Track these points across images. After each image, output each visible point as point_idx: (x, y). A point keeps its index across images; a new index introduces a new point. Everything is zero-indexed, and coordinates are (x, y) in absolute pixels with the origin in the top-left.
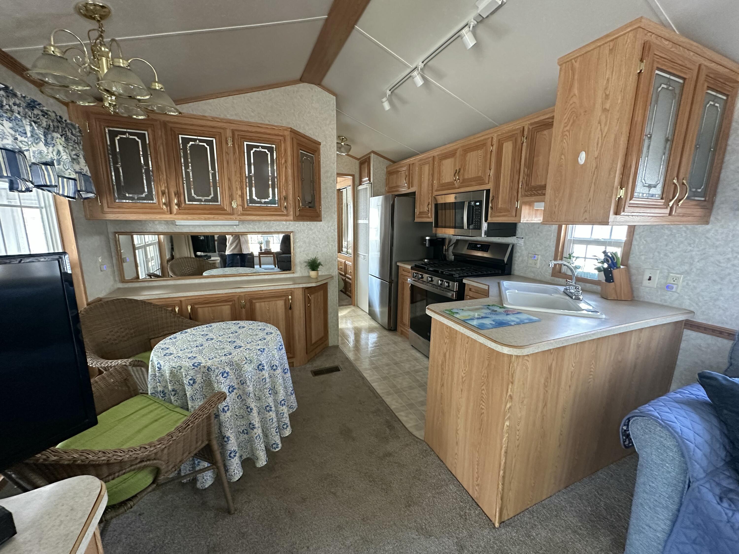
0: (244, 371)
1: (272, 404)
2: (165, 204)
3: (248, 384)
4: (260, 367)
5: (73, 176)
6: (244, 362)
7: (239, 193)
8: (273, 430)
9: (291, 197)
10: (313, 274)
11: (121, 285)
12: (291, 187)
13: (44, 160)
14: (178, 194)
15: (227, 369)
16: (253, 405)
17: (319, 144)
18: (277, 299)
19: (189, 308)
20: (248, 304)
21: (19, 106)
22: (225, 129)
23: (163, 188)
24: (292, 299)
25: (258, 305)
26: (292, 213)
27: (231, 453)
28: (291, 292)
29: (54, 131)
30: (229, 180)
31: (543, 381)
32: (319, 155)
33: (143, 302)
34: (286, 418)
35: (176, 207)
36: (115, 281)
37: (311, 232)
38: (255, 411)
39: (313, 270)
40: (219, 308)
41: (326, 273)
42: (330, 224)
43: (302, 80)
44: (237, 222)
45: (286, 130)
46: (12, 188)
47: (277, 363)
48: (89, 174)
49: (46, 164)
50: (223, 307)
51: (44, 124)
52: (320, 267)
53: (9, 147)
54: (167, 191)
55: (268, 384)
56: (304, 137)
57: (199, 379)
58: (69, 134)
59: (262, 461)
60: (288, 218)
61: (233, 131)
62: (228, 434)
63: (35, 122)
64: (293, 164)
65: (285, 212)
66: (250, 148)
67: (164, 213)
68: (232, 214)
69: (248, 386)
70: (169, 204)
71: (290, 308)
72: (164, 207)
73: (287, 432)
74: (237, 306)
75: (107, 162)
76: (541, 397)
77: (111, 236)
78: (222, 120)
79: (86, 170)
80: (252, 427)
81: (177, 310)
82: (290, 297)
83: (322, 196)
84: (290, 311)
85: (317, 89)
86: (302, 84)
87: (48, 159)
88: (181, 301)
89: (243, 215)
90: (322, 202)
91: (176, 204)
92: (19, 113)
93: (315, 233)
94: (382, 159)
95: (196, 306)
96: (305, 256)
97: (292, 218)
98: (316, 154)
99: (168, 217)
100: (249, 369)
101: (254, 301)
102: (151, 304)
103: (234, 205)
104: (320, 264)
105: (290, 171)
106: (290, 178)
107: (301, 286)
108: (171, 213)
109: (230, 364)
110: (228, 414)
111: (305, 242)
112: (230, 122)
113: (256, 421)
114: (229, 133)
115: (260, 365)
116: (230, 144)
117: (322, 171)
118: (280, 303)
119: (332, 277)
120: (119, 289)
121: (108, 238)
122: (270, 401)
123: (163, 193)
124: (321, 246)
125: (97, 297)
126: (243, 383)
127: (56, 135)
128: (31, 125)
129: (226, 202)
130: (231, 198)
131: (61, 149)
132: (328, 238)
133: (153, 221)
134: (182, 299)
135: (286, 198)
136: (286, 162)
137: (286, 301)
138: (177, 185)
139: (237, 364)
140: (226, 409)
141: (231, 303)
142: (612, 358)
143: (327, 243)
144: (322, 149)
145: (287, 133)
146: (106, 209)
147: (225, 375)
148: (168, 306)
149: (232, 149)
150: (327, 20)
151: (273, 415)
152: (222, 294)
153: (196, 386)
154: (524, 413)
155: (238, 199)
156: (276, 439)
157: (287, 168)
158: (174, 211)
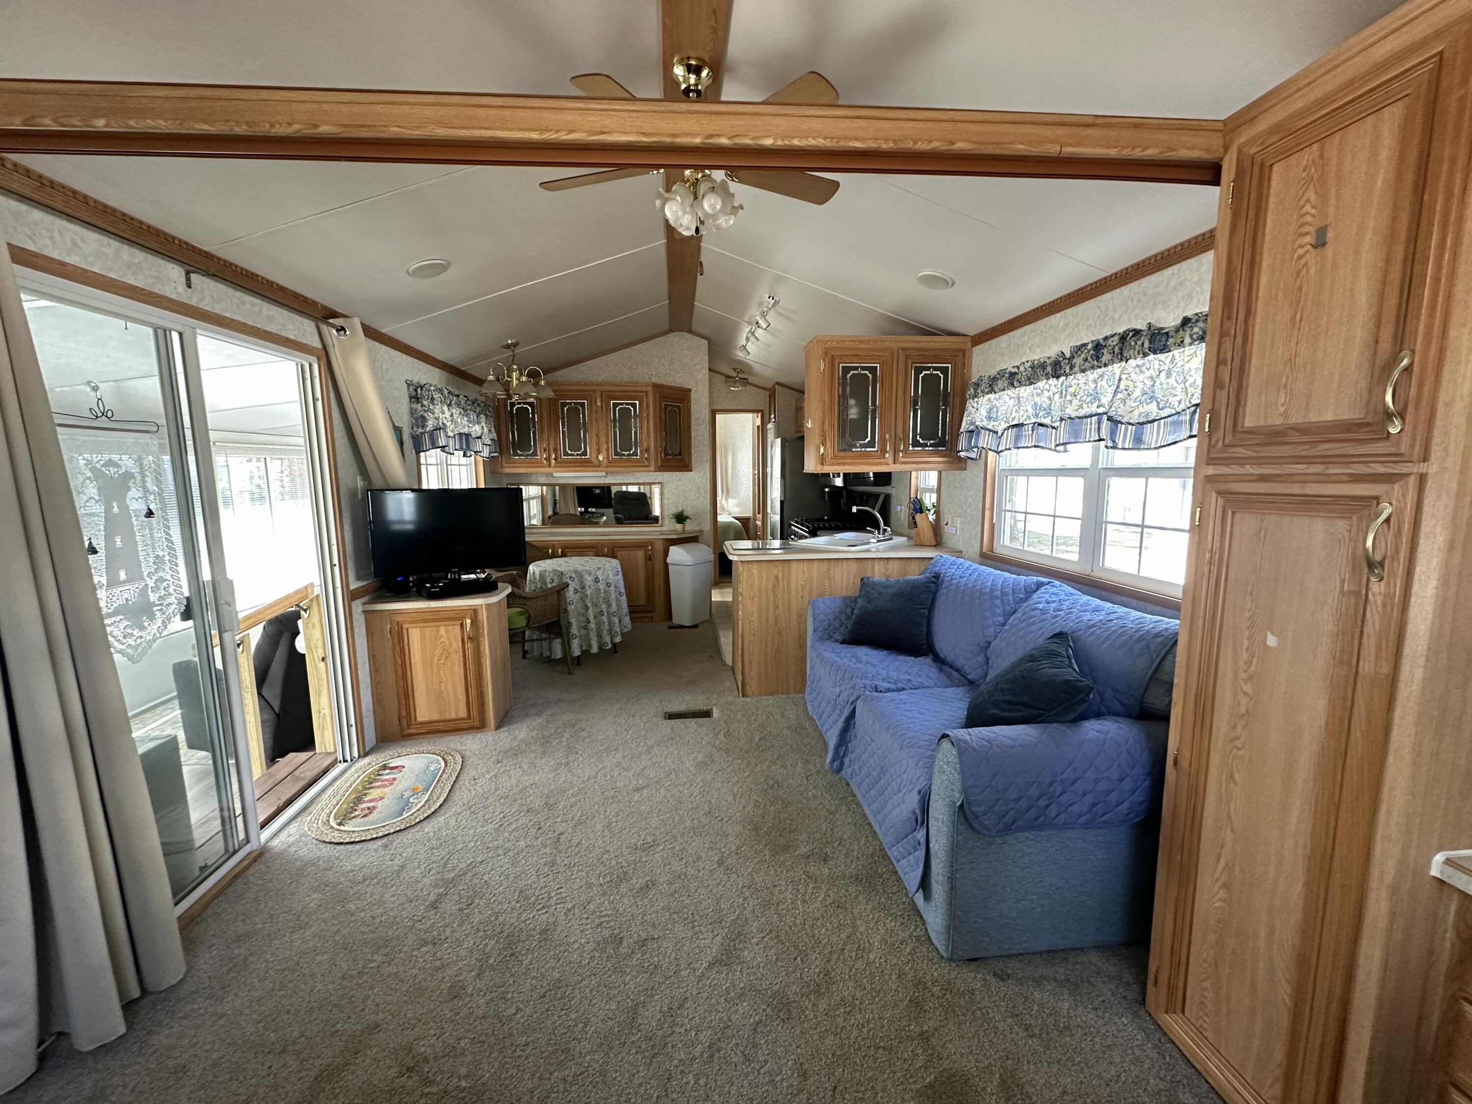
1: (605, 611)
2: (545, 459)
4: (597, 580)
5: (489, 443)
7: (605, 446)
8: (605, 631)
9: (653, 448)
10: (679, 527)
12: (652, 438)
14: (555, 450)
15: (574, 575)
16: (589, 605)
17: (690, 390)
18: (637, 549)
20: (610, 551)
21: (469, 405)
22: (594, 391)
23: (545, 446)
24: (651, 550)
25: (619, 553)
26: (653, 464)
28: (652, 543)
30: (597, 435)
31: (771, 587)
32: (689, 402)
34: (618, 630)
35: (554, 461)
37: (680, 483)
38: (591, 609)
39: (681, 523)
40: (585, 553)
41: (695, 527)
42: (702, 474)
43: (671, 331)
44: (604, 474)
45: (648, 386)
46: (464, 456)
47: (611, 581)
48: (496, 439)
49: (478, 438)
51: (478, 411)
52: (688, 520)
54: (547, 448)
56: (670, 387)
58: (487, 413)
59: (595, 650)
60: (649, 469)
61: (602, 392)
62: (572, 620)
63: (475, 412)
64: (655, 417)
65: (647, 464)
66: (615, 405)
67: (545, 467)
68: (599, 466)
70: (548, 459)
71: (650, 559)
72: (545, 461)
73: (618, 640)
74: (600, 553)
75: (507, 427)
76: (771, 599)
78: (593, 384)
79: (495, 436)
80: (588, 621)
81: (550, 552)
82: (650, 547)
83: (693, 444)
84: (650, 563)
85: (688, 336)
86: (671, 334)
87: (479, 434)
88: (554, 544)
89: (608, 466)
90: (693, 450)
91: (554, 459)
93: (684, 484)
94: (790, 391)
95: (566, 550)
96: (675, 507)
97: (653, 469)
98: (685, 401)
99: (547, 470)
100: (589, 580)
101: (616, 549)
103: (601, 458)
104: (687, 518)
106: (652, 430)
107: (661, 537)
108: (550, 466)
109: (576, 572)
110: (573, 607)
111: (673, 494)
112: (598, 384)
113: (591, 618)
114: (598, 394)
116: (599, 404)
117: (693, 418)
118: (640, 554)
119: (702, 531)
122: (604, 607)
123: (545, 450)
124: (692, 499)
126: (583, 587)
127: (482, 416)
128: (473, 414)
129: (594, 456)
130: (599, 452)
131: (484, 424)
132: (699, 489)
133: (536, 474)
135: (647, 450)
136: (648, 415)
137: (646, 551)
138: (556, 444)
140: (571, 603)
141: (595, 550)
142: (851, 581)
143: (698, 495)
144: (693, 396)
145: (650, 389)
146: (504, 465)
147: (572, 579)
148: (544, 548)
149: (600, 408)
150: (670, 303)
151: (605, 619)
152: (588, 540)
154: (755, 609)
155: (604, 452)
156: (608, 639)
157: (648, 421)
158: (552, 465)
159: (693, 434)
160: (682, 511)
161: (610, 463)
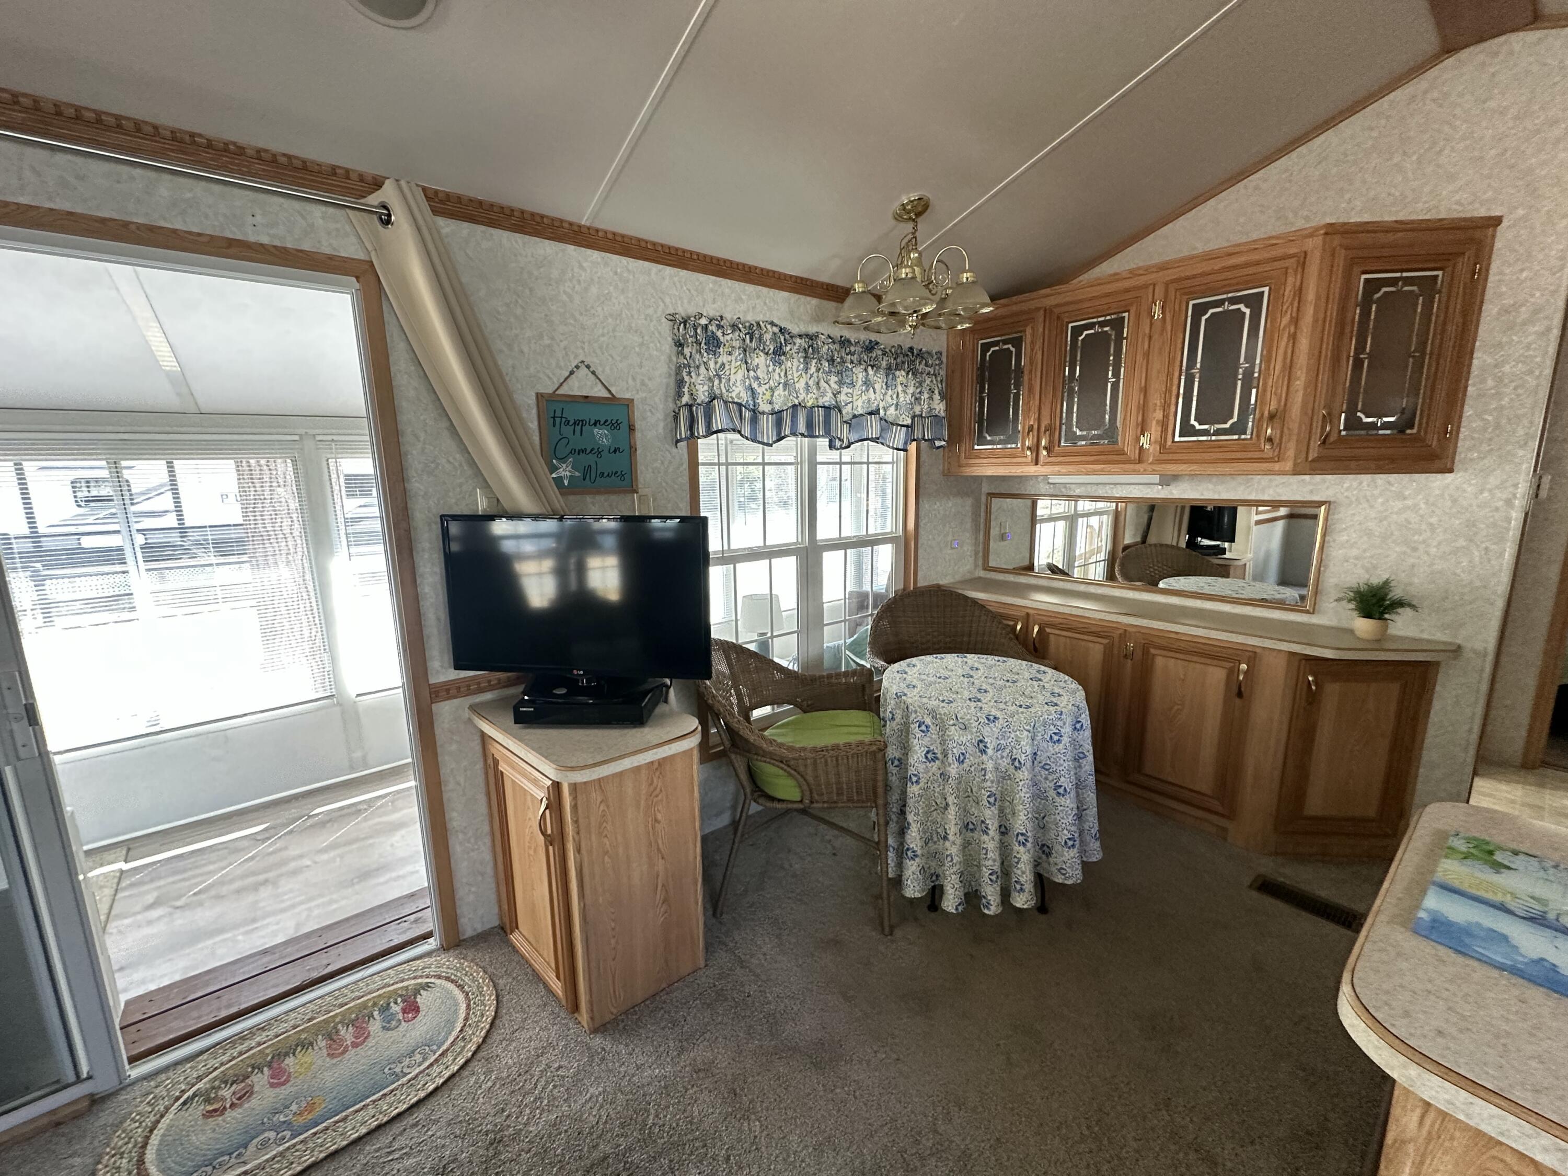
0: (948, 736)
1: (993, 825)
2: (1029, 448)
3: (950, 760)
4: (981, 746)
5: (909, 422)
6: (952, 722)
7: (1159, 415)
8: (985, 872)
9: (1295, 410)
10: (1364, 626)
11: (982, 574)
12: (1299, 384)
13: (870, 410)
14: (1051, 429)
17: (1494, 223)
18: (1209, 661)
19: (1036, 629)
20: (1139, 653)
21: (852, 354)
22: (1152, 286)
23: (1031, 423)
24: (1246, 673)
25: (1160, 662)
26: (1291, 453)
27: (908, 849)
28: (1253, 656)
29: (896, 369)
30: (1143, 390)
32: (1482, 259)
33: (974, 602)
34: (1023, 873)
35: (1045, 453)
36: (976, 566)
37: (1397, 505)
39: (1367, 615)
40: (1083, 643)
41: (1440, 636)
42: (1493, 481)
44: (1156, 479)
45: (1311, 235)
48: (943, 414)
49: (871, 413)
50: (1091, 645)
51: (884, 364)
52: (1402, 611)
53: (827, 404)
54: (1036, 427)
55: (989, 784)
56: (1400, 227)
57: (898, 717)
58: (921, 367)
59: (951, 904)
60: (1277, 466)
61: (1168, 285)
62: (910, 818)
63: (872, 367)
65: (1269, 453)
66: (1201, 311)
67: (1026, 464)
68: (1140, 461)
69: (950, 765)
70: (1036, 449)
71: (1240, 694)
72: (1029, 453)
73: (1022, 901)
74: (1116, 652)
75: (973, 392)
77: (983, 498)
78: (1148, 270)
79: (940, 407)
81: (1019, 627)
82: (1244, 667)
83: (1472, 391)
84: (1238, 701)
87: (874, 407)
88: (1028, 614)
89: (1159, 461)
90: (1468, 411)
91: (1045, 448)
92: (852, 362)
93: (1415, 508)
95: (1048, 630)
96: (1361, 571)
97: (1289, 465)
98: (1467, 260)
99: (1032, 470)
101: (1153, 651)
102: (983, 607)
103: (1146, 442)
105: (1304, 343)
106: (1302, 361)
107: (1285, 647)
108: (1037, 464)
111: (1368, 533)
112: (1163, 267)
114: (1160, 292)
115: (981, 741)
116: (1158, 315)
118: (1216, 675)
119: (1456, 652)
120: (980, 578)
121: (978, 501)
122: (989, 816)
123: (1032, 430)
124: (1433, 550)
125: (935, 582)
127: (897, 373)
128: (866, 370)
129: (1129, 438)
130: (1144, 428)
134: (1031, 612)
135: (1275, 417)
136: (1296, 321)
137: (1232, 673)
138: (1053, 415)
139: (943, 721)
140: (914, 779)
141: (1105, 641)
143: (1462, 542)
144: (1506, 237)
145: (1313, 243)
146: (963, 461)
147: (923, 728)
149: (1159, 324)
151: (989, 842)
152: (1094, 619)
153: (894, 724)
155: (1154, 430)
156: (991, 894)
157: (1293, 338)
158: (1041, 459)
159: (1480, 359)
160: (1387, 583)
161: (1167, 452)
